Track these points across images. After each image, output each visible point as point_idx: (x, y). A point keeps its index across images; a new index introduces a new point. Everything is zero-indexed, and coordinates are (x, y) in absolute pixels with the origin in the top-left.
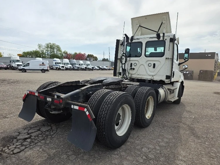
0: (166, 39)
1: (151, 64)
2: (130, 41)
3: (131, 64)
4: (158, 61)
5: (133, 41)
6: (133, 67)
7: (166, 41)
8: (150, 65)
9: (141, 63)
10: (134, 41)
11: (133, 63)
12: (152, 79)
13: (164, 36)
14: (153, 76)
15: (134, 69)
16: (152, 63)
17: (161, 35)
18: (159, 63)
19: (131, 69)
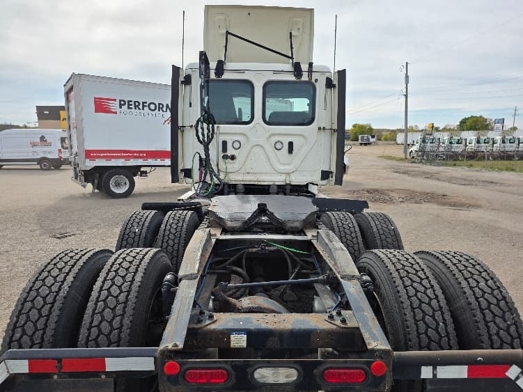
0: (316, 80)
1: (282, 143)
2: (213, 76)
3: (225, 143)
4: (301, 135)
5: (224, 77)
6: (230, 152)
7: (317, 85)
8: (279, 146)
9: (254, 140)
10: (226, 76)
11: (229, 139)
12: (288, 182)
13: (310, 71)
14: (288, 174)
15: (233, 158)
16: (286, 141)
17: (304, 67)
18: (302, 139)
19: (225, 157)
